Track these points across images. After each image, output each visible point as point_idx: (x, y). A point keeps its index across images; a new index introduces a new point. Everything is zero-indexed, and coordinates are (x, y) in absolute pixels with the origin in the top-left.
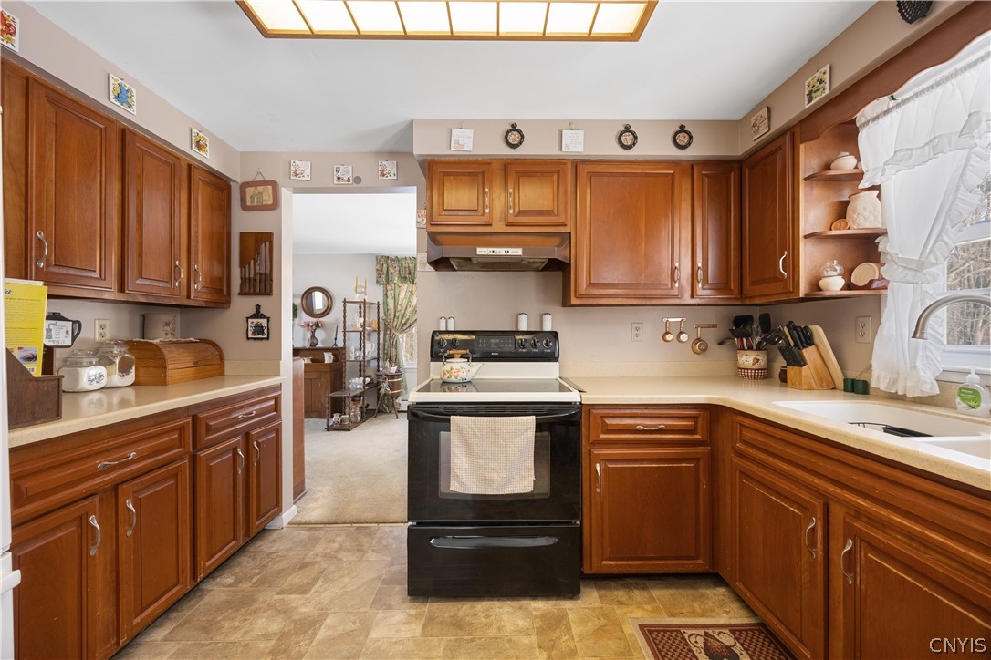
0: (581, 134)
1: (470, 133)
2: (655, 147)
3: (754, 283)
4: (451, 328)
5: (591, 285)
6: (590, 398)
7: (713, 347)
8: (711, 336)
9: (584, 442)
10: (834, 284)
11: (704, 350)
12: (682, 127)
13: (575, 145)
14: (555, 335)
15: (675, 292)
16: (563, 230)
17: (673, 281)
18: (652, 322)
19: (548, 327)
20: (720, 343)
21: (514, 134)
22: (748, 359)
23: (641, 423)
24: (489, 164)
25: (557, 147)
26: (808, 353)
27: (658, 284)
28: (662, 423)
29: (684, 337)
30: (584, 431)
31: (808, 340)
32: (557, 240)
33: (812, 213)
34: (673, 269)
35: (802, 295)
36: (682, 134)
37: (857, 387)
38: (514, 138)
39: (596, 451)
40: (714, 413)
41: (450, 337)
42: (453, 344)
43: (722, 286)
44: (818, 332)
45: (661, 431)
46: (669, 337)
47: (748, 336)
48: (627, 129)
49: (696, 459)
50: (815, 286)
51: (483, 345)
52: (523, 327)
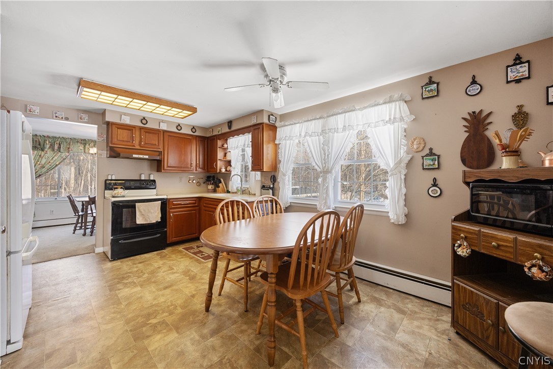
0: (166, 124)
1: (129, 117)
2: (186, 131)
3: (210, 168)
4: (114, 178)
5: (168, 167)
6: (169, 197)
7: (202, 184)
8: (201, 181)
9: (167, 208)
10: (223, 170)
11: (200, 185)
12: (194, 127)
13: (164, 127)
14: (154, 181)
15: (192, 169)
16: (159, 150)
17: (191, 166)
18: (185, 177)
19: (152, 178)
20: (204, 183)
21: (144, 120)
22: (210, 187)
23: (182, 203)
24: (135, 127)
25: (158, 126)
26: (220, 185)
27: (187, 167)
28: (188, 202)
29: (194, 181)
30: (168, 206)
31: (221, 182)
32: (158, 153)
33: (220, 155)
34: (191, 164)
35: (218, 172)
36: (193, 129)
37: (228, 192)
38: (144, 121)
39: (171, 211)
40: (200, 198)
41: (114, 182)
42: (115, 184)
43: (203, 168)
44: (222, 180)
45: (187, 204)
46: (190, 181)
47: (210, 181)
48: (179, 125)
49: (195, 210)
50: (220, 170)
51: (128, 184)
52: (143, 178)
